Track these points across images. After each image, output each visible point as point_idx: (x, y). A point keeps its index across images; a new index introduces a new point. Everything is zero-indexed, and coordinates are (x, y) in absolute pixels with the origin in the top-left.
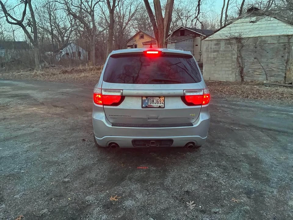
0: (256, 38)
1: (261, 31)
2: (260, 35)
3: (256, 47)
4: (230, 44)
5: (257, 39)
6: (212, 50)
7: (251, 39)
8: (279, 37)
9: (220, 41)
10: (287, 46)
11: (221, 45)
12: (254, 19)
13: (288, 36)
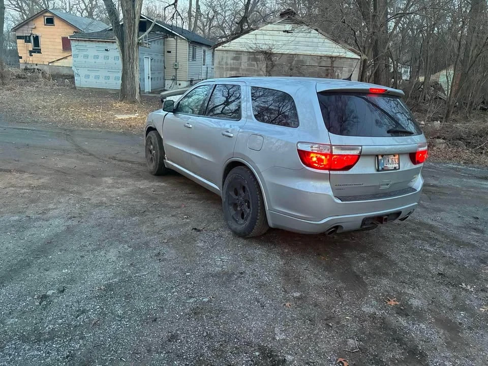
0: (291, 56)
1: (297, 47)
2: (298, 52)
3: (291, 69)
4: (256, 60)
5: (293, 57)
6: (229, 66)
7: (285, 56)
8: (321, 58)
9: (241, 54)
10: (330, 71)
11: (241, 60)
12: (288, 27)
13: (331, 57)
